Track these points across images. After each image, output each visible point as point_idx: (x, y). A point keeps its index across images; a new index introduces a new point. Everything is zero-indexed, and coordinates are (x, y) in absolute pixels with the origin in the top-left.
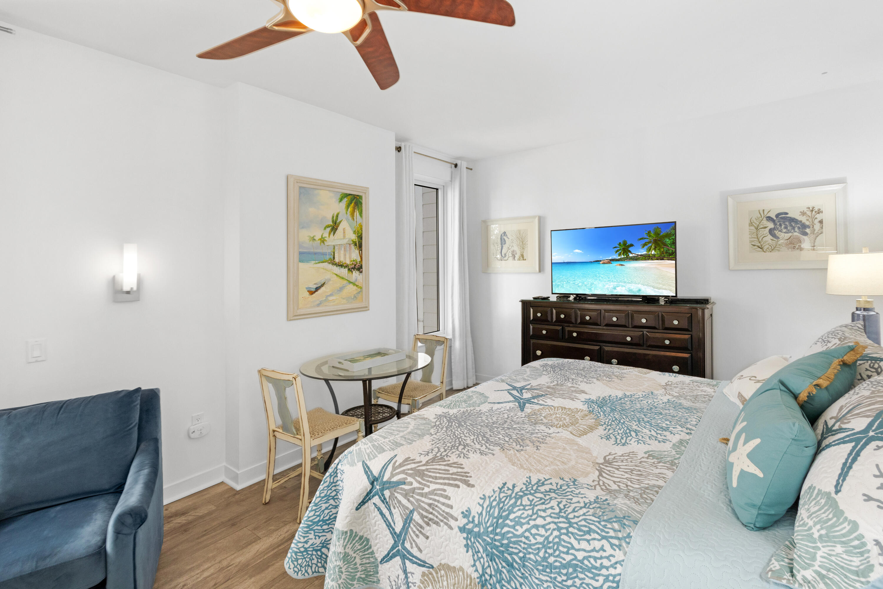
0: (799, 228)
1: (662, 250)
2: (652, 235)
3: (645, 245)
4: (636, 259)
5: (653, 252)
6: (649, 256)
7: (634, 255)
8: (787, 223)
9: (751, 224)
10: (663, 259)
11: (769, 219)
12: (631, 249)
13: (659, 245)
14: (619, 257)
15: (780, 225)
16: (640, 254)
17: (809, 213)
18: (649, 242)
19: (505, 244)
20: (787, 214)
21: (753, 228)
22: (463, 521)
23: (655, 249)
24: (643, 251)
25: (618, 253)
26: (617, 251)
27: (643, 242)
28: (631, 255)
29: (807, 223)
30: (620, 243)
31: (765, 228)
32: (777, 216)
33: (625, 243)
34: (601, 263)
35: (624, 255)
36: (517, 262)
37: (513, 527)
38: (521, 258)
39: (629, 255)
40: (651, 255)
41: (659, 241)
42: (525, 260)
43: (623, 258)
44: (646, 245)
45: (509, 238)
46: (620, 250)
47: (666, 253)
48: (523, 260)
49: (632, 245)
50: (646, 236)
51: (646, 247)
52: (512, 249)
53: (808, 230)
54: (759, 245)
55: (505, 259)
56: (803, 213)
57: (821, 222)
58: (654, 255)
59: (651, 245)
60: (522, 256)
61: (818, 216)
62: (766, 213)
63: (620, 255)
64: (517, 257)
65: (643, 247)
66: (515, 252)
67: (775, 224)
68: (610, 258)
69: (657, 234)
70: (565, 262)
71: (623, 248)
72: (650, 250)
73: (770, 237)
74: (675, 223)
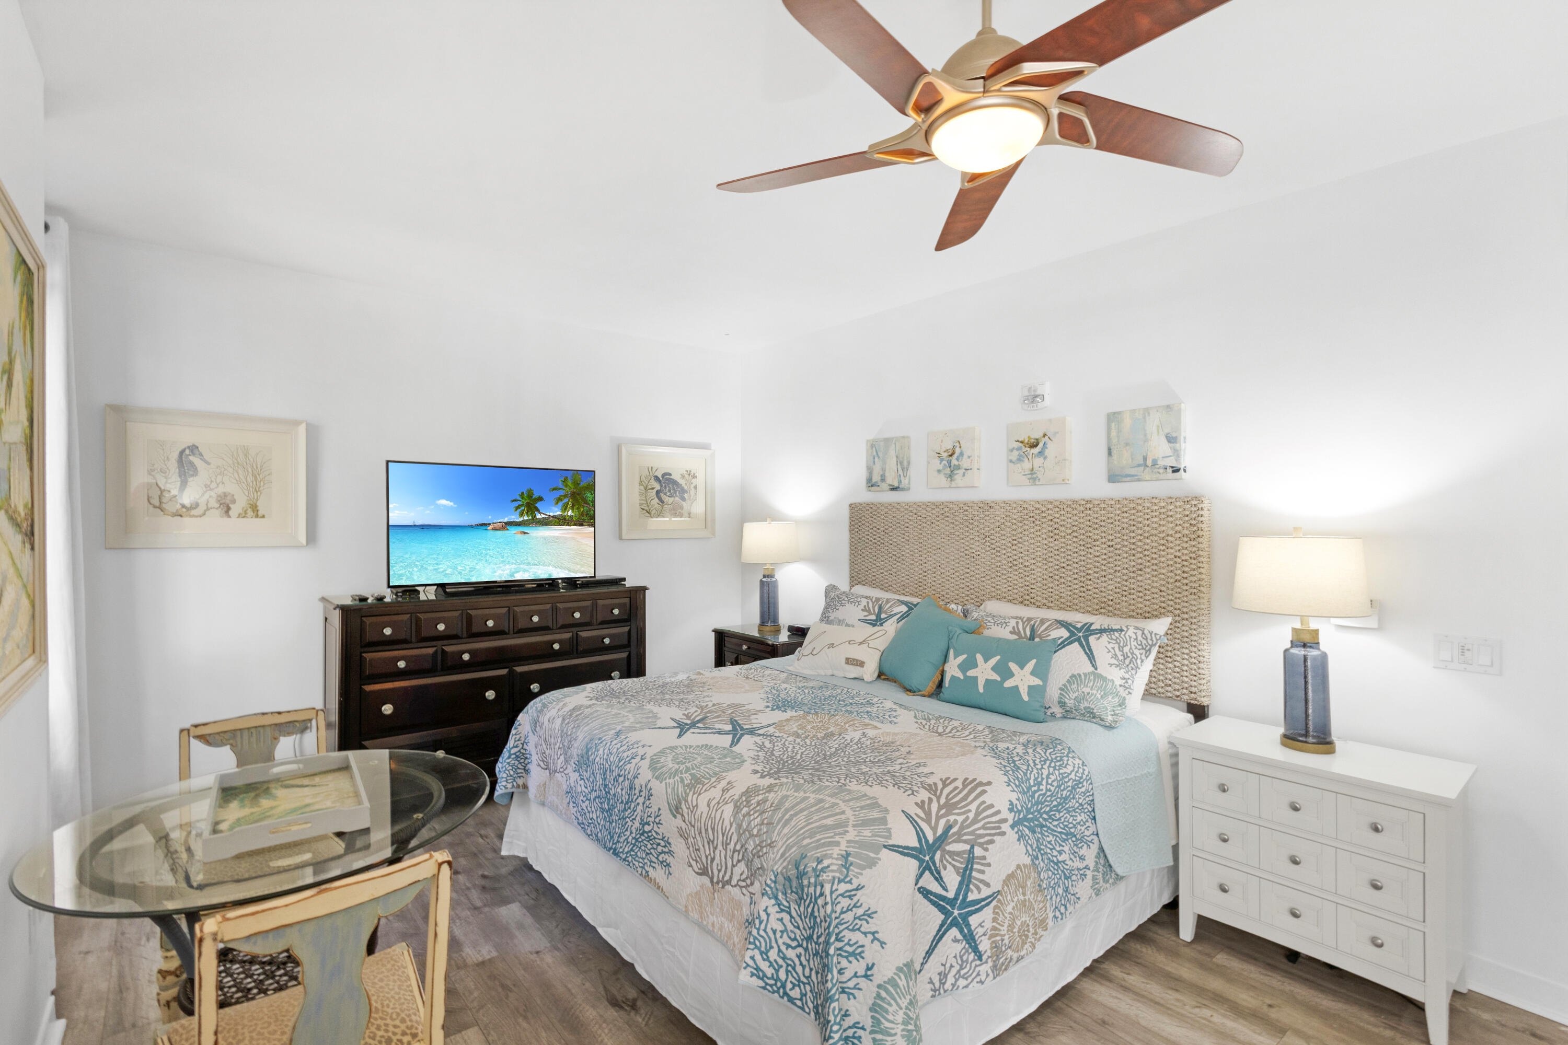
0: (679, 493)
1: (582, 509)
2: (570, 484)
3: (559, 500)
4: (546, 522)
5: (570, 513)
6: (565, 519)
7: (543, 516)
8: (671, 486)
9: (641, 483)
10: (581, 525)
11: (657, 478)
12: (538, 505)
13: (577, 501)
14: (521, 519)
15: (665, 488)
16: (551, 514)
17: (687, 476)
18: (565, 496)
19: (192, 475)
20: (670, 474)
21: (642, 488)
23: (572, 508)
24: (556, 509)
25: (519, 510)
26: (517, 508)
27: (557, 494)
28: (539, 516)
29: (686, 488)
30: (522, 493)
31: (653, 489)
32: (664, 475)
33: (530, 495)
34: (489, 528)
35: (528, 516)
36: (233, 522)
38: (250, 513)
39: (535, 516)
40: (567, 518)
41: (578, 495)
42: (263, 517)
43: (527, 520)
44: (561, 500)
45: (209, 464)
46: (522, 505)
47: (587, 514)
48: (257, 516)
49: (540, 499)
50: (561, 486)
51: (561, 504)
52: (221, 490)
53: (686, 496)
54: (647, 508)
55: (193, 512)
56: (683, 477)
57: (695, 487)
58: (571, 517)
59: (566, 500)
60: (254, 508)
61: (693, 481)
62: (654, 470)
63: (521, 514)
64: (236, 509)
65: (557, 503)
66: (229, 498)
67: (661, 486)
68: (506, 520)
69: (576, 484)
70: (417, 524)
71: (528, 503)
72: (566, 509)
73: (656, 500)
74: (594, 472)
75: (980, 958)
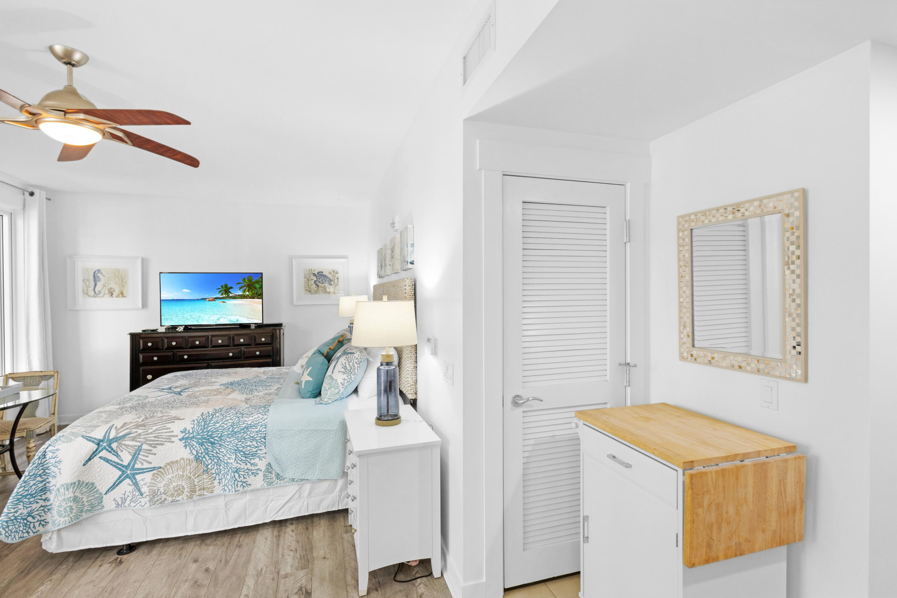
0: (328, 281)
1: (253, 292)
2: (246, 281)
3: (241, 288)
4: (235, 297)
5: (247, 293)
6: (245, 296)
7: (233, 295)
8: (323, 278)
9: (305, 277)
10: (254, 298)
11: (314, 274)
12: (230, 290)
13: (251, 288)
14: (222, 296)
15: (320, 279)
16: (237, 294)
17: (332, 273)
18: (244, 286)
19: (99, 281)
20: (322, 272)
21: (306, 279)
22: (181, 436)
23: (248, 291)
24: (240, 292)
25: (221, 293)
26: (220, 292)
27: (240, 285)
28: (231, 295)
29: (332, 279)
30: (222, 286)
31: (312, 280)
32: (318, 273)
33: (226, 286)
34: (207, 300)
35: (225, 295)
36: (114, 299)
37: (214, 425)
38: (120, 295)
39: (229, 295)
40: (246, 295)
41: (251, 285)
42: (126, 297)
43: (225, 297)
44: (242, 288)
45: (104, 276)
46: (222, 291)
47: (256, 294)
48: (123, 297)
49: (231, 288)
50: (242, 282)
51: (242, 289)
52: (109, 287)
53: (332, 283)
54: (309, 290)
55: (99, 296)
56: (330, 273)
57: (338, 278)
58: (248, 295)
59: (245, 288)
60: (122, 293)
61: (336, 275)
62: (312, 271)
63: (222, 294)
64: (115, 294)
65: (240, 289)
66: (112, 290)
67: (317, 278)
68: (215, 297)
69: (250, 281)
70: (174, 299)
71: (225, 290)
72: (245, 292)
73: (314, 285)
74: (262, 273)
75: (142, 495)
